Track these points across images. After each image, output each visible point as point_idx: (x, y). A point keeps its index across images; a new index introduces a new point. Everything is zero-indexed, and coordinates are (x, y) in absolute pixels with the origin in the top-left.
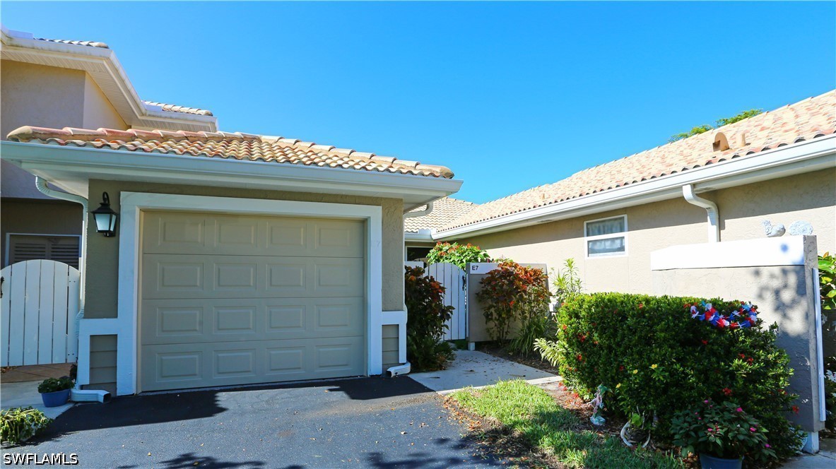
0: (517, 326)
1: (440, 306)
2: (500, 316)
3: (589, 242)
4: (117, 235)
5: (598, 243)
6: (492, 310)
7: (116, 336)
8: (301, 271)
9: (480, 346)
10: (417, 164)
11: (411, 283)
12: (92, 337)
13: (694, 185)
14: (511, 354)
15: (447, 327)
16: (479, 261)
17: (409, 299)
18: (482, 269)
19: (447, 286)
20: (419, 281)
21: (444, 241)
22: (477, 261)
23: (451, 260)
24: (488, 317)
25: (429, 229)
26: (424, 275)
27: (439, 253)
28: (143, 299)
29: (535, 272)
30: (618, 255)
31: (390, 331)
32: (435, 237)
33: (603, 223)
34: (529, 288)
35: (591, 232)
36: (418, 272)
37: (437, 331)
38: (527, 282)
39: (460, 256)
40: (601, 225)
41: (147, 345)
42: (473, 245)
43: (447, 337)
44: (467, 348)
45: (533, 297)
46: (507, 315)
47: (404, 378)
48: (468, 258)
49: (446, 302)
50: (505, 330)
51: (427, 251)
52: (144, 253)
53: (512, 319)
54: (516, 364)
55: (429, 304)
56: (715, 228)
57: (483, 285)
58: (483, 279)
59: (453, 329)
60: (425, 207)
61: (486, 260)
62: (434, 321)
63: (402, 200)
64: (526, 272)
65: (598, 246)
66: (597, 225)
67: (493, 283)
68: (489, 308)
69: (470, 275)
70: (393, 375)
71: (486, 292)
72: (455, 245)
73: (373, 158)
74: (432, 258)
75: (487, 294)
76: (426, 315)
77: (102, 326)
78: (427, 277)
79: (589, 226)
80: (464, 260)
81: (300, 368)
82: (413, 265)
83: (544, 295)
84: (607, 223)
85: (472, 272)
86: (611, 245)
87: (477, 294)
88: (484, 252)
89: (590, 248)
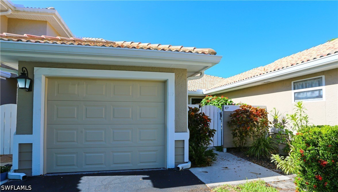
0: (251, 140)
1: (208, 129)
2: (241, 134)
3: (295, 93)
4: (32, 90)
5: (301, 94)
6: (237, 131)
7: (32, 144)
8: (130, 109)
9: (229, 150)
10: (195, 49)
11: (192, 116)
12: (20, 144)
14: (248, 156)
15: (212, 141)
16: (228, 104)
17: (190, 125)
18: (231, 109)
19: (211, 117)
20: (196, 115)
21: (209, 95)
22: (227, 105)
23: (213, 104)
24: (234, 135)
25: (202, 89)
26: (199, 112)
27: (207, 101)
28: (48, 124)
29: (262, 110)
30: (315, 100)
31: (179, 143)
32: (205, 93)
33: (305, 82)
34: (259, 119)
35: (296, 87)
36: (196, 110)
37: (206, 143)
38: (257, 116)
39: (217, 102)
40: (304, 83)
41: (49, 149)
42: (224, 96)
43: (212, 145)
44: (222, 151)
45: (260, 124)
46: (245, 134)
47: (187, 171)
48: (222, 103)
49: (211, 127)
50: (244, 142)
51: (201, 100)
52: (48, 100)
53: (248, 136)
54: (252, 163)
55: (202, 129)
57: (231, 117)
58: (231, 114)
59: (215, 141)
60: (199, 74)
61: (231, 104)
62: (204, 137)
63: (186, 69)
64: (257, 111)
65: (301, 96)
66: (301, 83)
67: (238, 117)
68: (235, 130)
69: (224, 112)
70: (181, 169)
72: (215, 97)
73: (170, 47)
74: (203, 103)
75: (234, 122)
76: (200, 134)
77: (25, 139)
78: (201, 113)
79: (296, 84)
80: (220, 104)
81: (129, 163)
82: (193, 106)
83: (265, 123)
84: (308, 82)
85: (225, 110)
86: (311, 95)
87: (228, 122)
88: (230, 100)
89: (296, 96)
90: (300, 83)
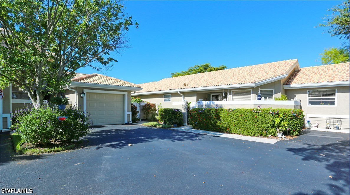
0: (150, 116)
1: (136, 111)
3: (164, 99)
8: (113, 104)
9: (142, 120)
13: (180, 92)
17: (132, 109)
18: (142, 104)
19: (137, 107)
20: (133, 106)
22: (141, 102)
24: (144, 114)
29: (154, 105)
30: (169, 102)
31: (129, 115)
33: (167, 95)
34: (153, 108)
35: (165, 97)
37: (136, 116)
38: (152, 107)
44: (139, 120)
45: (153, 110)
46: (148, 113)
50: (148, 117)
56: (183, 98)
57: (143, 107)
59: (138, 116)
60: (134, 92)
62: (135, 114)
63: (131, 91)
64: (152, 105)
65: (166, 100)
67: (145, 107)
68: (145, 112)
69: (140, 105)
70: (130, 123)
71: (144, 109)
72: (133, 98)
83: (155, 110)
86: (168, 100)
88: (141, 100)
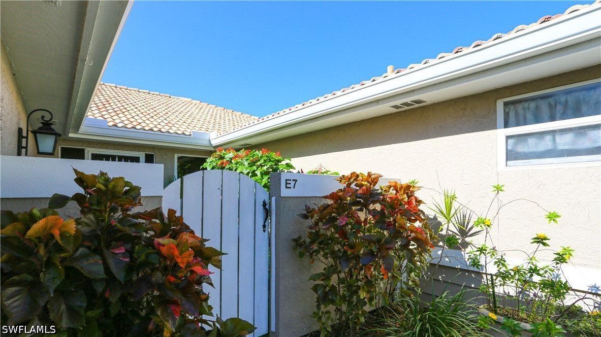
3: (508, 137)
5: (531, 141)
21: (225, 146)
23: (238, 171)
25: (208, 132)
27: (219, 162)
32: (215, 142)
39: (251, 166)
42: (270, 150)
51: (204, 160)
58: (308, 208)
69: (279, 198)
71: (317, 237)
79: (511, 108)
80: (258, 173)
85: (285, 192)
87: (295, 240)
88: (287, 161)
89: (509, 148)
90: (526, 105)
